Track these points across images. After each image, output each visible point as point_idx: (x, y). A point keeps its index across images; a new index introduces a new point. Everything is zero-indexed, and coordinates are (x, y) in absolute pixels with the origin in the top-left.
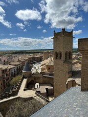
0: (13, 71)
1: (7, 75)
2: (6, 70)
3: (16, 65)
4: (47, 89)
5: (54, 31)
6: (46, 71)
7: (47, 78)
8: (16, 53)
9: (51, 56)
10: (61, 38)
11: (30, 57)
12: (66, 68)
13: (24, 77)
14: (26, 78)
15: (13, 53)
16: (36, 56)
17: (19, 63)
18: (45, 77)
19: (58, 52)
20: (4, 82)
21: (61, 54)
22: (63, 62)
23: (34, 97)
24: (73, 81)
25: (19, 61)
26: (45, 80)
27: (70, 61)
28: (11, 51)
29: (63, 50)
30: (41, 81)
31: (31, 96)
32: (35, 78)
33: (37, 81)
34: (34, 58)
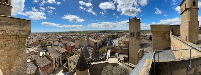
0: (100, 44)
1: (97, 46)
2: (96, 43)
3: (102, 40)
4: (124, 57)
5: (129, 18)
6: (123, 45)
7: (123, 50)
8: (101, 32)
9: (124, 34)
10: (134, 23)
11: (110, 35)
12: (137, 42)
13: (108, 49)
14: (109, 49)
15: (99, 32)
16: (113, 35)
17: (103, 39)
18: (122, 49)
19: (132, 32)
20: (95, 50)
21: (134, 33)
22: (135, 38)
23: (117, 63)
24: (142, 50)
25: (103, 37)
26: (122, 51)
27: (139, 38)
28: (97, 31)
29: (135, 31)
30: (119, 51)
31: (115, 62)
32: (115, 50)
33: (117, 51)
34: (112, 36)
